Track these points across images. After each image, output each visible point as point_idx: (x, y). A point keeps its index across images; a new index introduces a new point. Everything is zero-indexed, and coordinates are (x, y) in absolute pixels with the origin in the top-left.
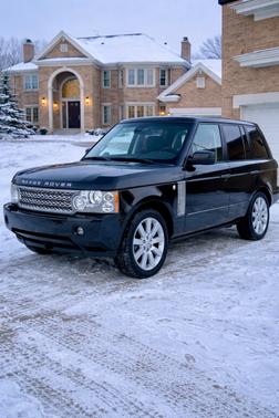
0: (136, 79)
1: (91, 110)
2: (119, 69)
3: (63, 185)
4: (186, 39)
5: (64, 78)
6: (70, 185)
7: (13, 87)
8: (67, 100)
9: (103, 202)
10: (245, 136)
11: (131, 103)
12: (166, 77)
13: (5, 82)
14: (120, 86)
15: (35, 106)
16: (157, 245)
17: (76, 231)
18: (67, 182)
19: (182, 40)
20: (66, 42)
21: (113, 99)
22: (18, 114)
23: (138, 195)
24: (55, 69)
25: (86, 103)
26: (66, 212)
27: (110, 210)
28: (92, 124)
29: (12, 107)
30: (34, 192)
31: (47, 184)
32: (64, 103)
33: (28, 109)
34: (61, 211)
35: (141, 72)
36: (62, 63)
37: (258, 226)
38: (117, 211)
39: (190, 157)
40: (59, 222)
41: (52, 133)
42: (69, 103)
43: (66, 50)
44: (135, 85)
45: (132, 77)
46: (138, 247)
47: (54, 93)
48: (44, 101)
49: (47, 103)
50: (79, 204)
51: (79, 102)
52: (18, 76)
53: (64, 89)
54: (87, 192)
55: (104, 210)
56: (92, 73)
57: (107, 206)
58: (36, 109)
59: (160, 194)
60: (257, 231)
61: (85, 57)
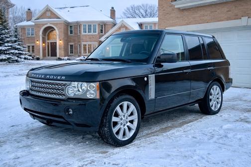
0: (87, 31)
1: (63, 46)
2: (78, 25)
3: (59, 78)
4: (113, 8)
5: (48, 30)
6: (64, 78)
7: (20, 34)
8: (50, 41)
9: (87, 90)
10: (203, 45)
11: (85, 43)
12: (103, 29)
13: (16, 32)
14: (79, 34)
15: (33, 44)
16: (131, 122)
17: (68, 112)
18: (62, 76)
19: (111, 8)
20: (50, 10)
21: (74, 41)
22: (22, 49)
23: (115, 85)
24: (44, 25)
25: (60, 43)
26: (61, 97)
27: (92, 97)
28: (63, 54)
29: (19, 44)
30: (39, 83)
31: (48, 77)
32: (48, 43)
33: (29, 47)
34: (57, 97)
35: (90, 26)
36: (48, 22)
37: (214, 105)
38: (98, 97)
39: (158, 57)
40: (56, 105)
41: (42, 60)
42: (51, 43)
43: (50, 14)
44: (87, 33)
45: (85, 29)
46: (115, 124)
47: (43, 38)
48: (37, 42)
49: (40, 43)
50: (70, 92)
51: (56, 43)
52: (23, 28)
53: (48, 35)
54: (76, 83)
55: (89, 96)
56: (63, 27)
57: (91, 94)
58: (33, 47)
59: (134, 84)
60: (213, 108)
61: (60, 18)
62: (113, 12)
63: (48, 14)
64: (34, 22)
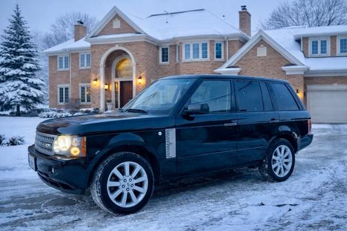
61: (138, 33)
62: (244, 16)
63: (117, 24)
64: (89, 41)
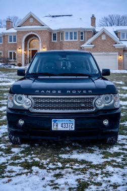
5: (30, 38)
14: (61, 41)
15: (15, 51)
24: (26, 32)
33: (10, 53)
42: (32, 51)
43: (33, 21)
44: (69, 40)
48: (19, 50)
49: (22, 51)
53: (30, 43)
61: (43, 26)
64: (16, 29)
